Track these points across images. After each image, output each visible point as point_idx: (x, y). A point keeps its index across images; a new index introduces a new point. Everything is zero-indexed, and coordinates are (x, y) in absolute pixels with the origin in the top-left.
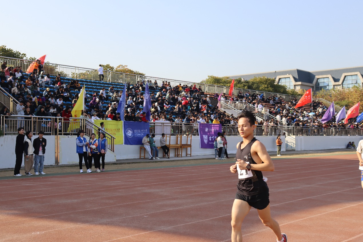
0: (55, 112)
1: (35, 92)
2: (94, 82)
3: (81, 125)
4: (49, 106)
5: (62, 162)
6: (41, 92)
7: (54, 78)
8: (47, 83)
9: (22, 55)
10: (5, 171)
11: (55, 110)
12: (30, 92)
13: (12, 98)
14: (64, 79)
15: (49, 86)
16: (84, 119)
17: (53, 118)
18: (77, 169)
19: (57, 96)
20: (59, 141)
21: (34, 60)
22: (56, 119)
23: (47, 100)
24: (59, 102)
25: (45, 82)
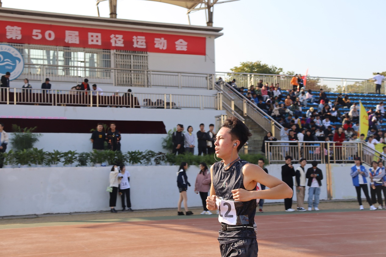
0: (322, 136)
1: (296, 112)
2: (367, 96)
3: (356, 151)
4: (314, 128)
5: (336, 196)
6: (303, 113)
7: (317, 94)
8: (309, 101)
9: (279, 69)
10: (272, 205)
11: (322, 133)
12: (291, 112)
13: (273, 121)
14: (329, 95)
15: (312, 104)
16: (360, 143)
17: (323, 143)
18: (355, 206)
19: (324, 115)
20: (332, 171)
21: (293, 74)
22: (326, 144)
23: (312, 122)
24: (327, 123)
25: (307, 99)
